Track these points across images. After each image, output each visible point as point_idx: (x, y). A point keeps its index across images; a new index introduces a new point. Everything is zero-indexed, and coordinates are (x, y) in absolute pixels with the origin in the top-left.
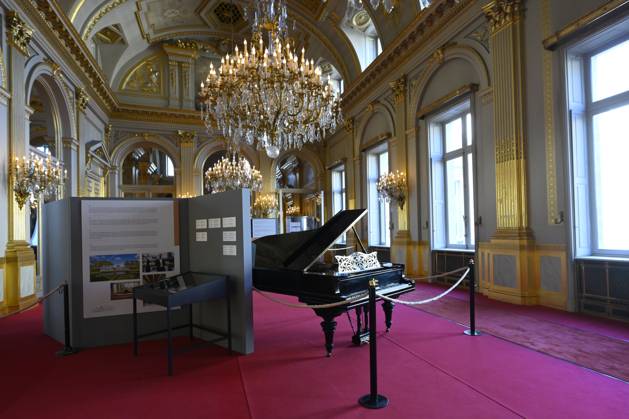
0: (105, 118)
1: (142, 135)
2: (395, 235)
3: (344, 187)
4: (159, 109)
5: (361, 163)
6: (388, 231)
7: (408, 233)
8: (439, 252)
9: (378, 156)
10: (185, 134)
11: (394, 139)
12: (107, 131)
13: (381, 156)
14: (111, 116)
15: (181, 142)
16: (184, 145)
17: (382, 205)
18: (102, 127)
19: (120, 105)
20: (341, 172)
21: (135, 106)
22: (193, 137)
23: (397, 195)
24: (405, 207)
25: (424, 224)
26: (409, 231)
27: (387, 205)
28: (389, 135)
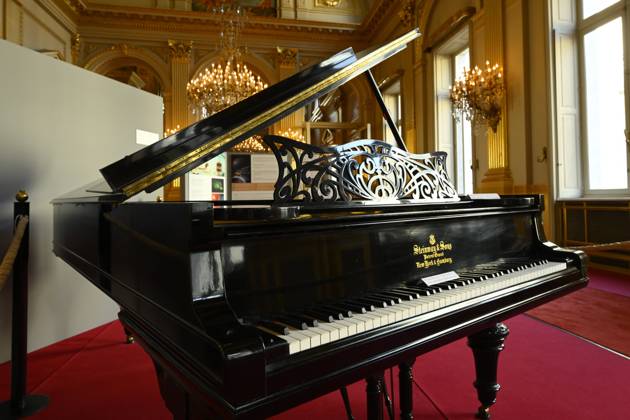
0: (72, 26)
1: (120, 47)
2: (482, 176)
3: (400, 118)
4: (140, 9)
5: (425, 72)
6: (469, 173)
7: (506, 173)
8: (569, 203)
9: (451, 57)
10: (176, 45)
11: (480, 13)
12: (73, 42)
13: (458, 58)
14: (78, 22)
15: (171, 56)
16: (176, 60)
17: (459, 126)
18: (66, 37)
19: (88, 4)
20: (396, 96)
21: (108, 6)
22: (188, 49)
23: (486, 107)
24: (501, 127)
25: (538, 153)
26: (507, 169)
27: (468, 125)
28: (472, 11)
